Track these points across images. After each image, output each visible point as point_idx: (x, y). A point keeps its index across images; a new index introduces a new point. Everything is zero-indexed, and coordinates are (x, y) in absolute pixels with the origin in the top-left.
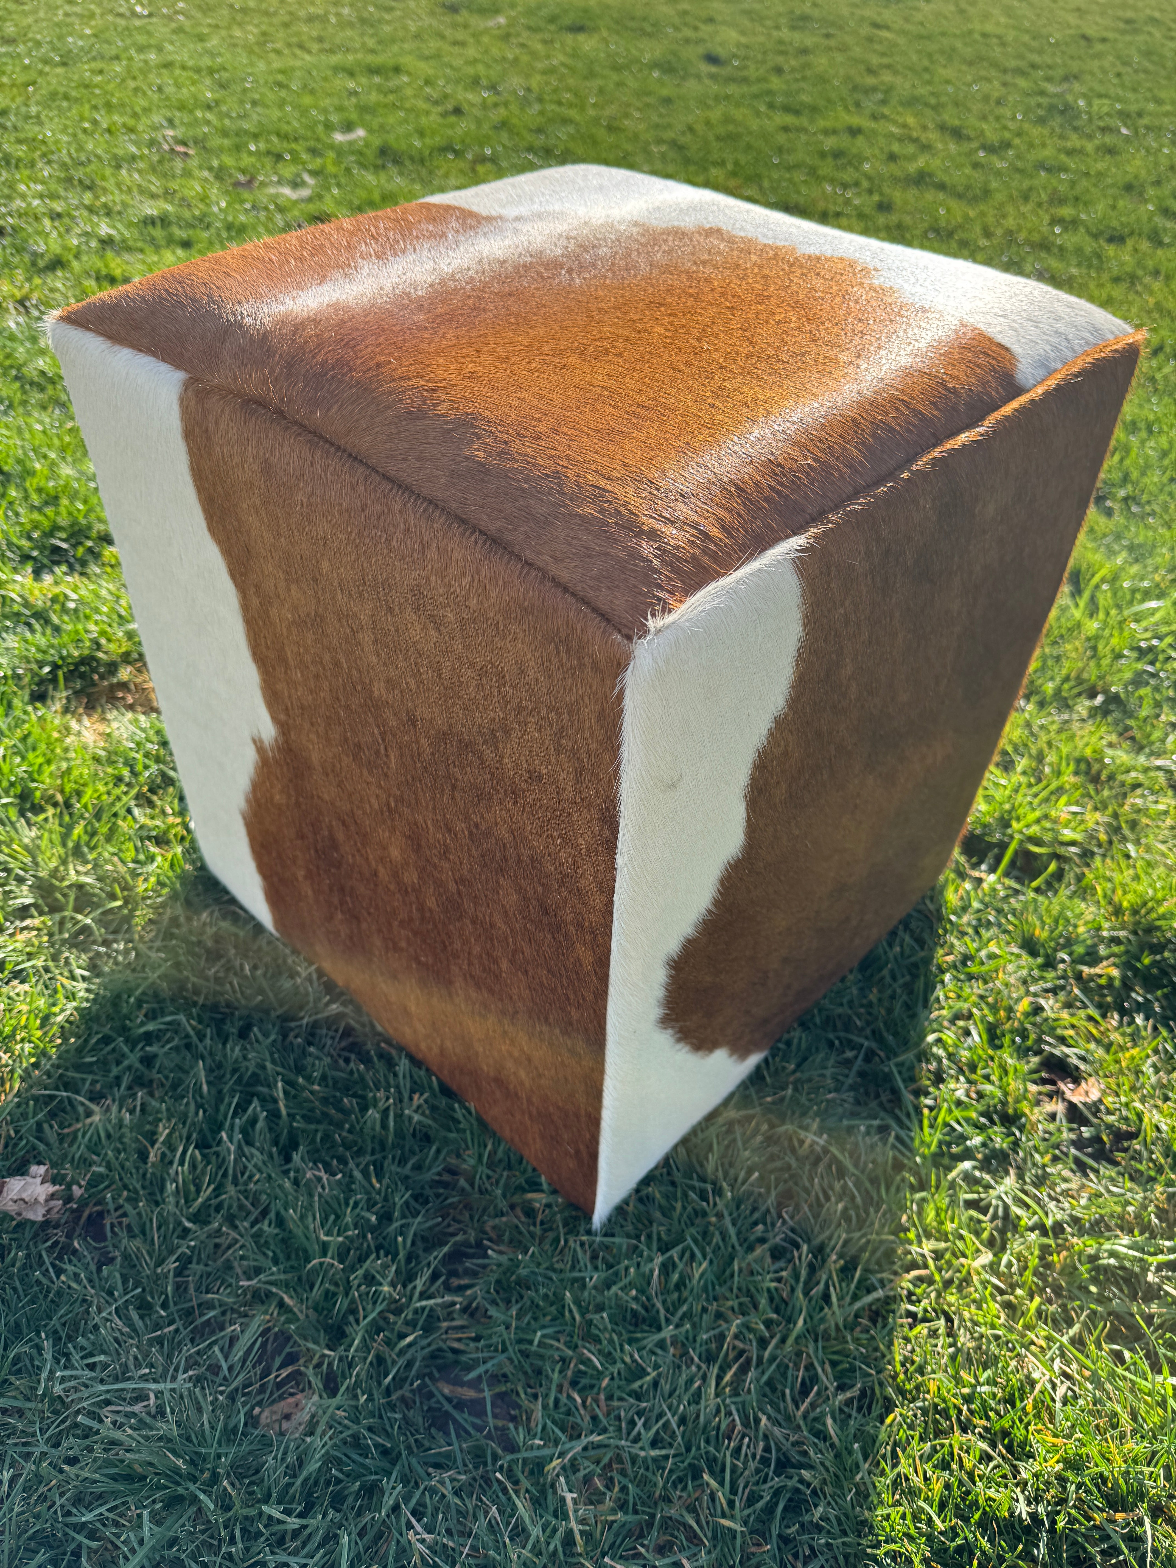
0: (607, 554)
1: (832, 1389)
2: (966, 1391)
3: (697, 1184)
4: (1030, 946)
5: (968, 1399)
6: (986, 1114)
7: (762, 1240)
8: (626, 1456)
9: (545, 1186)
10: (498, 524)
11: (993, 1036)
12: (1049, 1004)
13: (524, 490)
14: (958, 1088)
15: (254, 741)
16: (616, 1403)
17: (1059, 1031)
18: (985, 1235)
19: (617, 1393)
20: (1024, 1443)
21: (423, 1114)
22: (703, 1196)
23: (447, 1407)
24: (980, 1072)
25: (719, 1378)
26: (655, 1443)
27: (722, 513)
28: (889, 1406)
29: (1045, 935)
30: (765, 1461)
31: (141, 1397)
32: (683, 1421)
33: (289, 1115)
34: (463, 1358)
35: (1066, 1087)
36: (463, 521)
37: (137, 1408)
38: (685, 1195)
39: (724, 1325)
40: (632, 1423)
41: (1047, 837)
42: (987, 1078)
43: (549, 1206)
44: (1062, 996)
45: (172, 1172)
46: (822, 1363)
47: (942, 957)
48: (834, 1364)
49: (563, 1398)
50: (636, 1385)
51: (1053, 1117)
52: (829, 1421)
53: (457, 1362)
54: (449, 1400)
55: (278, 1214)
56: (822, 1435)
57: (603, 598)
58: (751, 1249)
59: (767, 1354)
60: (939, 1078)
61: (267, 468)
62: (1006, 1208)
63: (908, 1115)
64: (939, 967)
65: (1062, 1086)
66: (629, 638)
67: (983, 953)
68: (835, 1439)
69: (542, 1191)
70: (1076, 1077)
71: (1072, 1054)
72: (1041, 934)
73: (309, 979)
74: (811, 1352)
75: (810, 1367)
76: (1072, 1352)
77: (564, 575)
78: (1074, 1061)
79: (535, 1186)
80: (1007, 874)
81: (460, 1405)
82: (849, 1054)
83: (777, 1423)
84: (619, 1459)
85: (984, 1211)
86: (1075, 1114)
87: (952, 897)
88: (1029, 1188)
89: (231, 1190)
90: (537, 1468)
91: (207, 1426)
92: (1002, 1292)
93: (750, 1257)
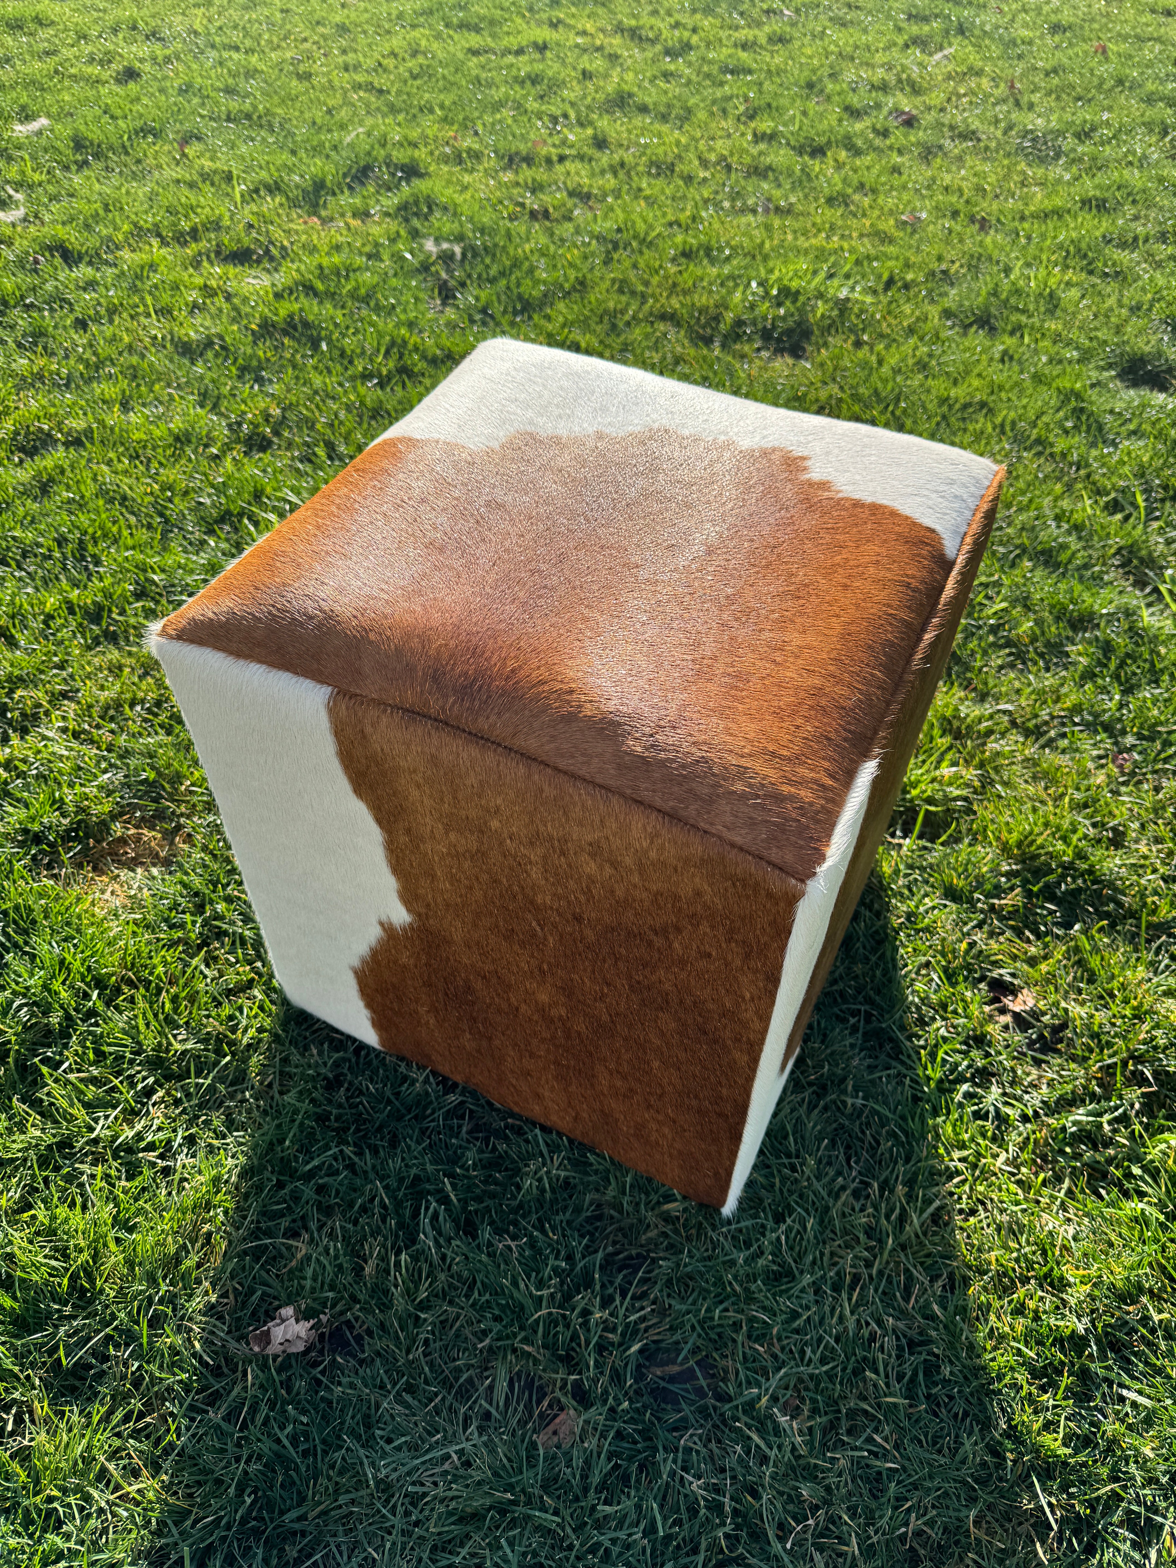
0: (767, 821)
1: (927, 1283)
2: (1015, 1255)
3: (786, 1161)
4: (952, 894)
5: (1017, 1260)
6: (965, 1043)
7: (843, 1188)
8: (806, 1377)
9: (679, 1197)
10: (671, 804)
11: (950, 976)
12: (978, 937)
13: (684, 776)
14: (939, 1028)
15: (381, 924)
16: (785, 1342)
17: (993, 958)
18: (989, 1134)
19: (784, 1334)
20: (1062, 1278)
21: (566, 1170)
22: (793, 1169)
23: (663, 1384)
24: (950, 1009)
25: (850, 1300)
26: (823, 1361)
27: (826, 764)
28: (966, 1282)
29: (961, 883)
30: (900, 1348)
31: (447, 1457)
32: (837, 1341)
33: (459, 1200)
34: (663, 1345)
35: (1007, 1001)
36: (640, 803)
37: (447, 1466)
38: (779, 1171)
39: (841, 1261)
40: (803, 1353)
41: (939, 796)
42: (955, 1012)
43: (685, 1210)
44: (986, 928)
45: (392, 1278)
46: (915, 1267)
47: (896, 922)
48: (922, 1264)
49: (747, 1351)
50: (795, 1325)
51: (1006, 1027)
52: (935, 1307)
53: (658, 1349)
54: (662, 1378)
55: (482, 1282)
56: (933, 1317)
57: (774, 854)
58: (837, 1197)
59: (874, 1272)
60: (922, 1022)
61: (434, 761)
62: (997, 1110)
63: (909, 1056)
64: (894, 929)
65: (1005, 1001)
66: (803, 881)
67: (922, 909)
68: (942, 1317)
69: (676, 1200)
70: (1013, 991)
71: (1004, 973)
72: (959, 883)
73: (426, 1081)
74: (904, 1259)
75: (907, 1270)
76: (1069, 1203)
77: (738, 840)
78: (1008, 978)
79: (669, 1198)
80: (920, 837)
81: (672, 1379)
82: (852, 1021)
83: (898, 1319)
84: (801, 1380)
85: (985, 1117)
86: (1021, 1022)
87: (887, 869)
88: (1009, 1090)
89: (442, 1277)
90: (750, 1406)
91: (505, 1460)
92: (1014, 1175)
93: (839, 1203)
